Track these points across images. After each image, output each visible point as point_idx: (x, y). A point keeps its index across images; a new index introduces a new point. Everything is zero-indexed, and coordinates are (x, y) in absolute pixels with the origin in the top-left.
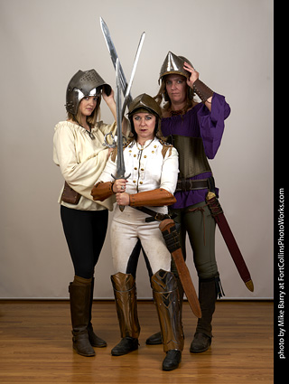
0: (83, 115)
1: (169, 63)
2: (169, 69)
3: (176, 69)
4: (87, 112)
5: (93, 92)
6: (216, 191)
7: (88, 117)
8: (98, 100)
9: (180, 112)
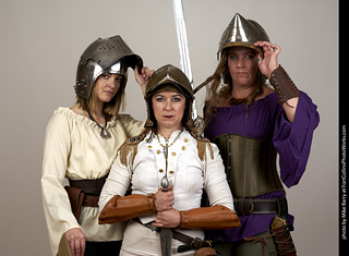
0: (99, 100)
1: (235, 30)
2: (233, 39)
3: (245, 39)
4: (104, 97)
5: (116, 68)
6: (290, 219)
7: (105, 105)
8: (122, 80)
9: (245, 100)
